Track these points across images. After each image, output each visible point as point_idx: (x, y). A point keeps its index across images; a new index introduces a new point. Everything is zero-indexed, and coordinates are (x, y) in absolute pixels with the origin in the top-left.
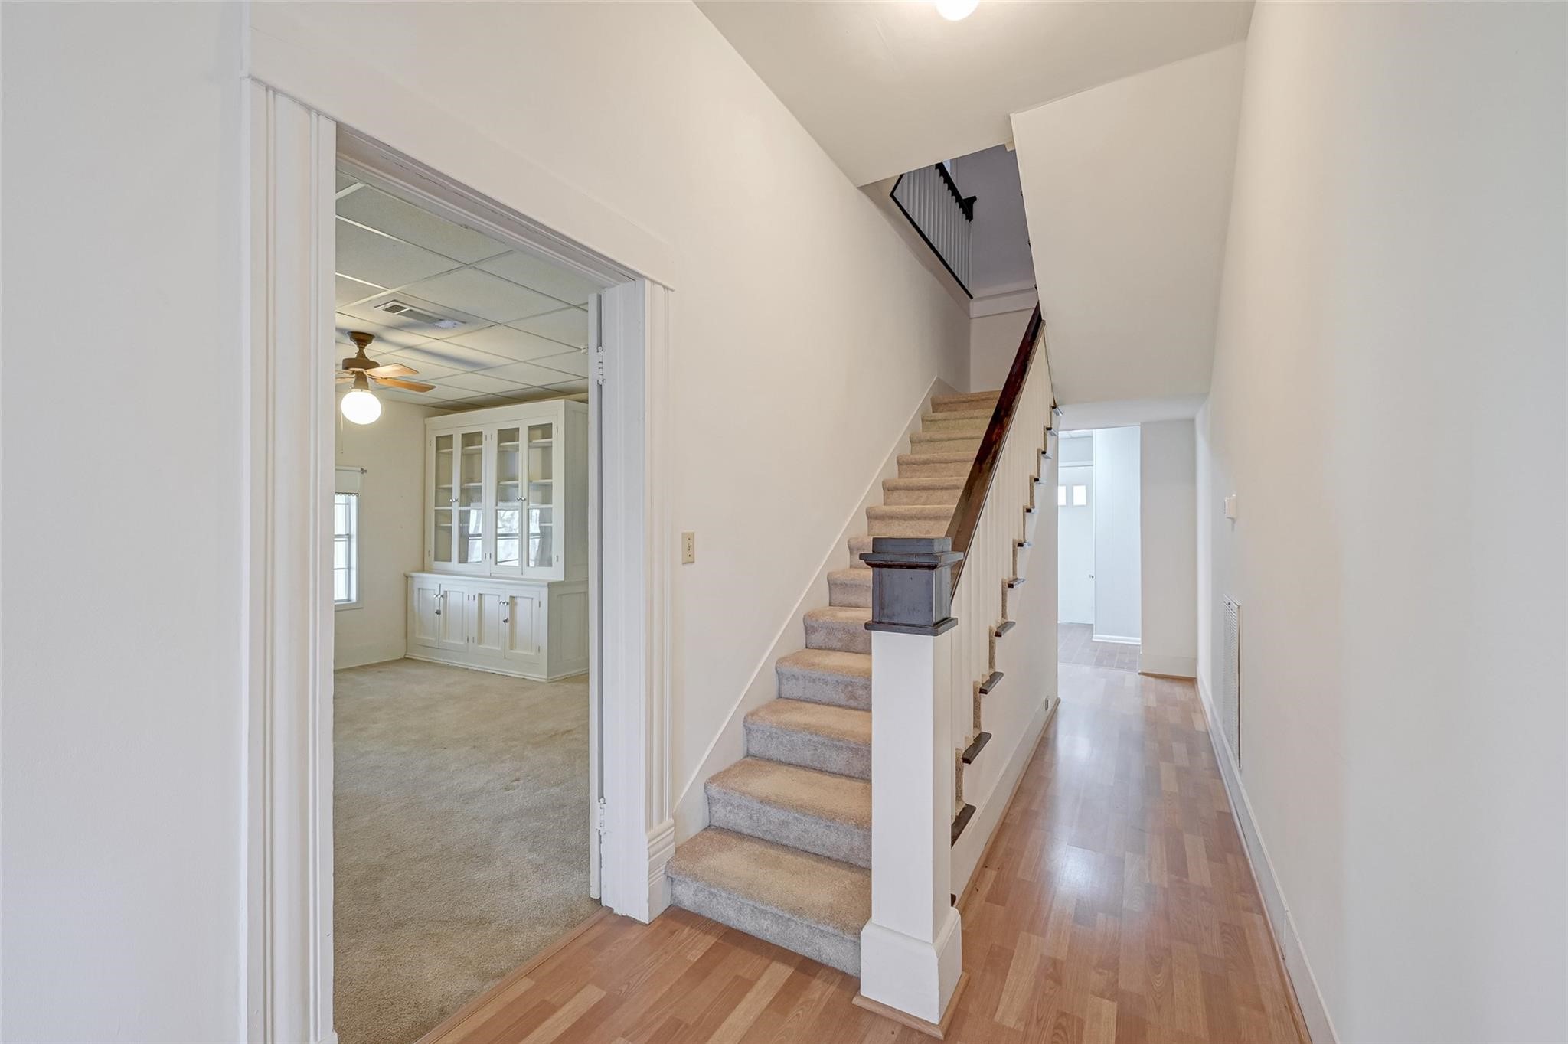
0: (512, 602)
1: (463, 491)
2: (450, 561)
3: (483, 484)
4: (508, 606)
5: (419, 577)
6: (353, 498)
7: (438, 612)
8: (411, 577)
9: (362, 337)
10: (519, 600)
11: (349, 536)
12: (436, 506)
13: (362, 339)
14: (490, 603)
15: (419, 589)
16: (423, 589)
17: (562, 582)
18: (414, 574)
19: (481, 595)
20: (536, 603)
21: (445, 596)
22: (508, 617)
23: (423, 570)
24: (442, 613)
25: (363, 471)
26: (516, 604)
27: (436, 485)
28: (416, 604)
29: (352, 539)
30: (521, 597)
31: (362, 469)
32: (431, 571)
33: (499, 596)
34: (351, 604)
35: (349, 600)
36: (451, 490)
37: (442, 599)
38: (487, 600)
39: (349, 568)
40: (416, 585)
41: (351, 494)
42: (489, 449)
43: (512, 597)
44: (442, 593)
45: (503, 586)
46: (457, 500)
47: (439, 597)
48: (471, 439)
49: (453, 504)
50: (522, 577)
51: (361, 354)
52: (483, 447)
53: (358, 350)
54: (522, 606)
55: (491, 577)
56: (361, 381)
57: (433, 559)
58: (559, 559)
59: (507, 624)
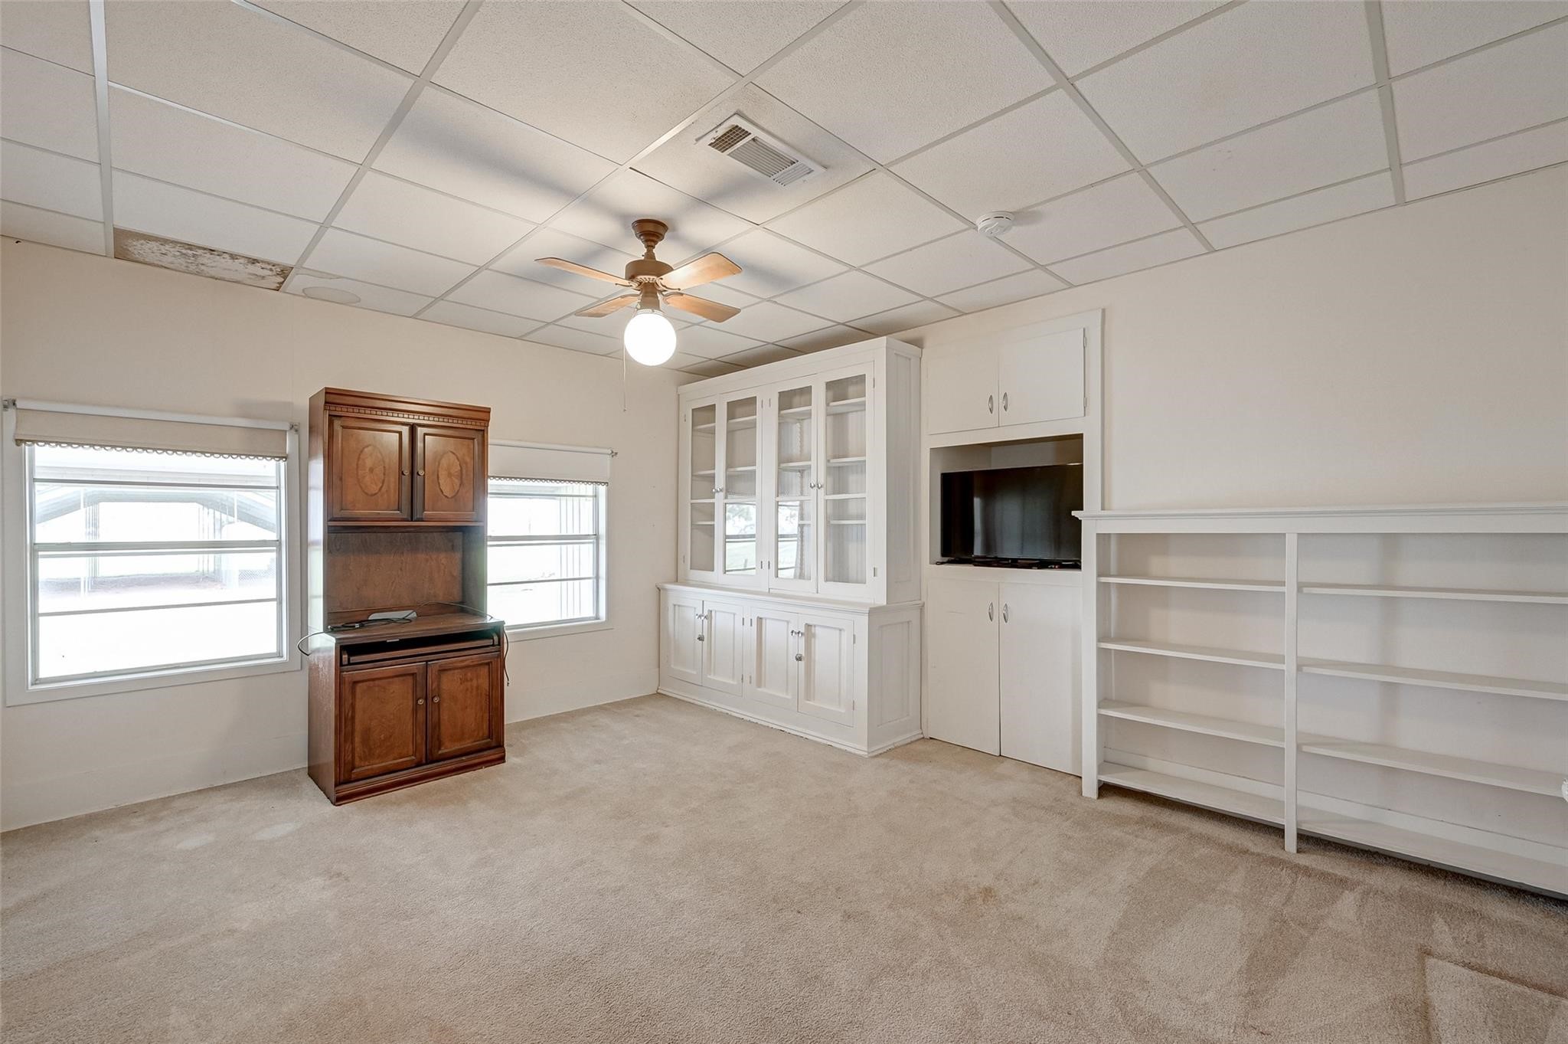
0: (808, 634)
1: (730, 479)
2: (713, 571)
3: (757, 468)
4: (803, 638)
5: (671, 590)
6: (602, 489)
7: (701, 639)
8: (665, 590)
9: (650, 228)
10: (818, 631)
11: (597, 536)
12: (692, 499)
13: (651, 230)
14: (774, 632)
15: (675, 605)
16: (679, 606)
17: (884, 607)
18: (669, 586)
19: (760, 619)
20: (846, 636)
21: (709, 617)
22: (802, 652)
23: (676, 581)
24: (705, 639)
25: (614, 454)
26: (814, 636)
27: (692, 473)
28: (671, 623)
29: (600, 541)
30: (821, 626)
31: (612, 452)
32: (686, 583)
33: (788, 622)
34: (598, 624)
35: (597, 618)
36: (712, 478)
37: (706, 621)
38: (769, 627)
39: (597, 578)
40: (671, 601)
41: (601, 483)
42: (767, 417)
43: (808, 626)
44: (706, 613)
45: (798, 610)
46: (721, 490)
47: (703, 618)
48: (743, 407)
49: (716, 494)
50: (817, 596)
51: (650, 255)
52: (758, 417)
53: (645, 250)
54: (824, 642)
55: (769, 594)
56: (650, 296)
57: (689, 567)
58: (879, 572)
59: (802, 663)
